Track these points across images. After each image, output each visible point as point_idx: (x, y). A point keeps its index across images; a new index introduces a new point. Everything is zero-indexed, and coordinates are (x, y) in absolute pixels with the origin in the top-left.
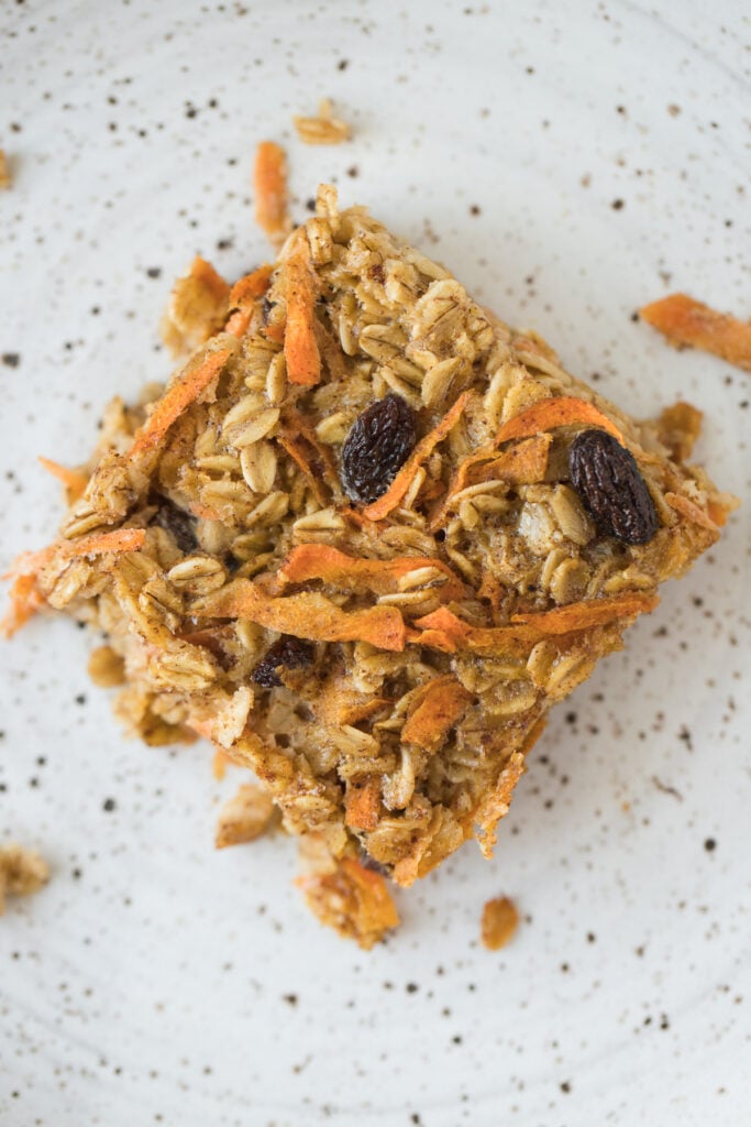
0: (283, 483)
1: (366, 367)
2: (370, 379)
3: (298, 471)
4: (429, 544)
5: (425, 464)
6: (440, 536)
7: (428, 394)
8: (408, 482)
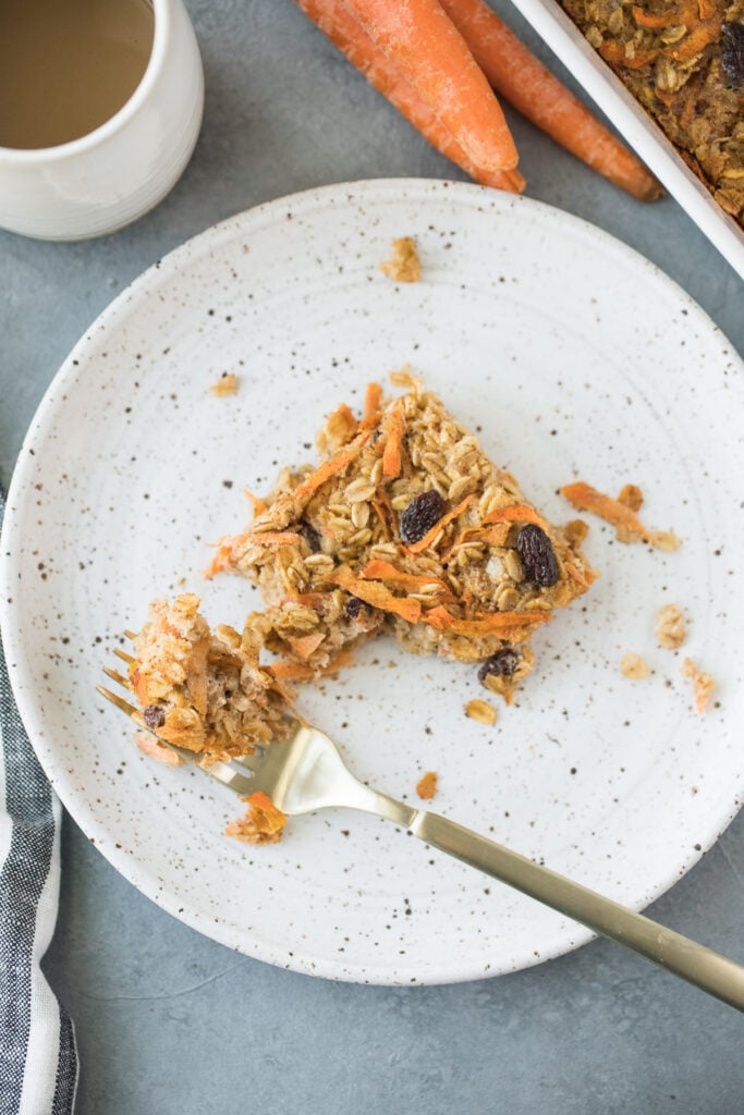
0: (370, 525)
1: (423, 474)
2: (423, 480)
3: (378, 521)
4: (439, 570)
5: (444, 528)
6: (445, 567)
7: (452, 493)
8: (434, 536)
